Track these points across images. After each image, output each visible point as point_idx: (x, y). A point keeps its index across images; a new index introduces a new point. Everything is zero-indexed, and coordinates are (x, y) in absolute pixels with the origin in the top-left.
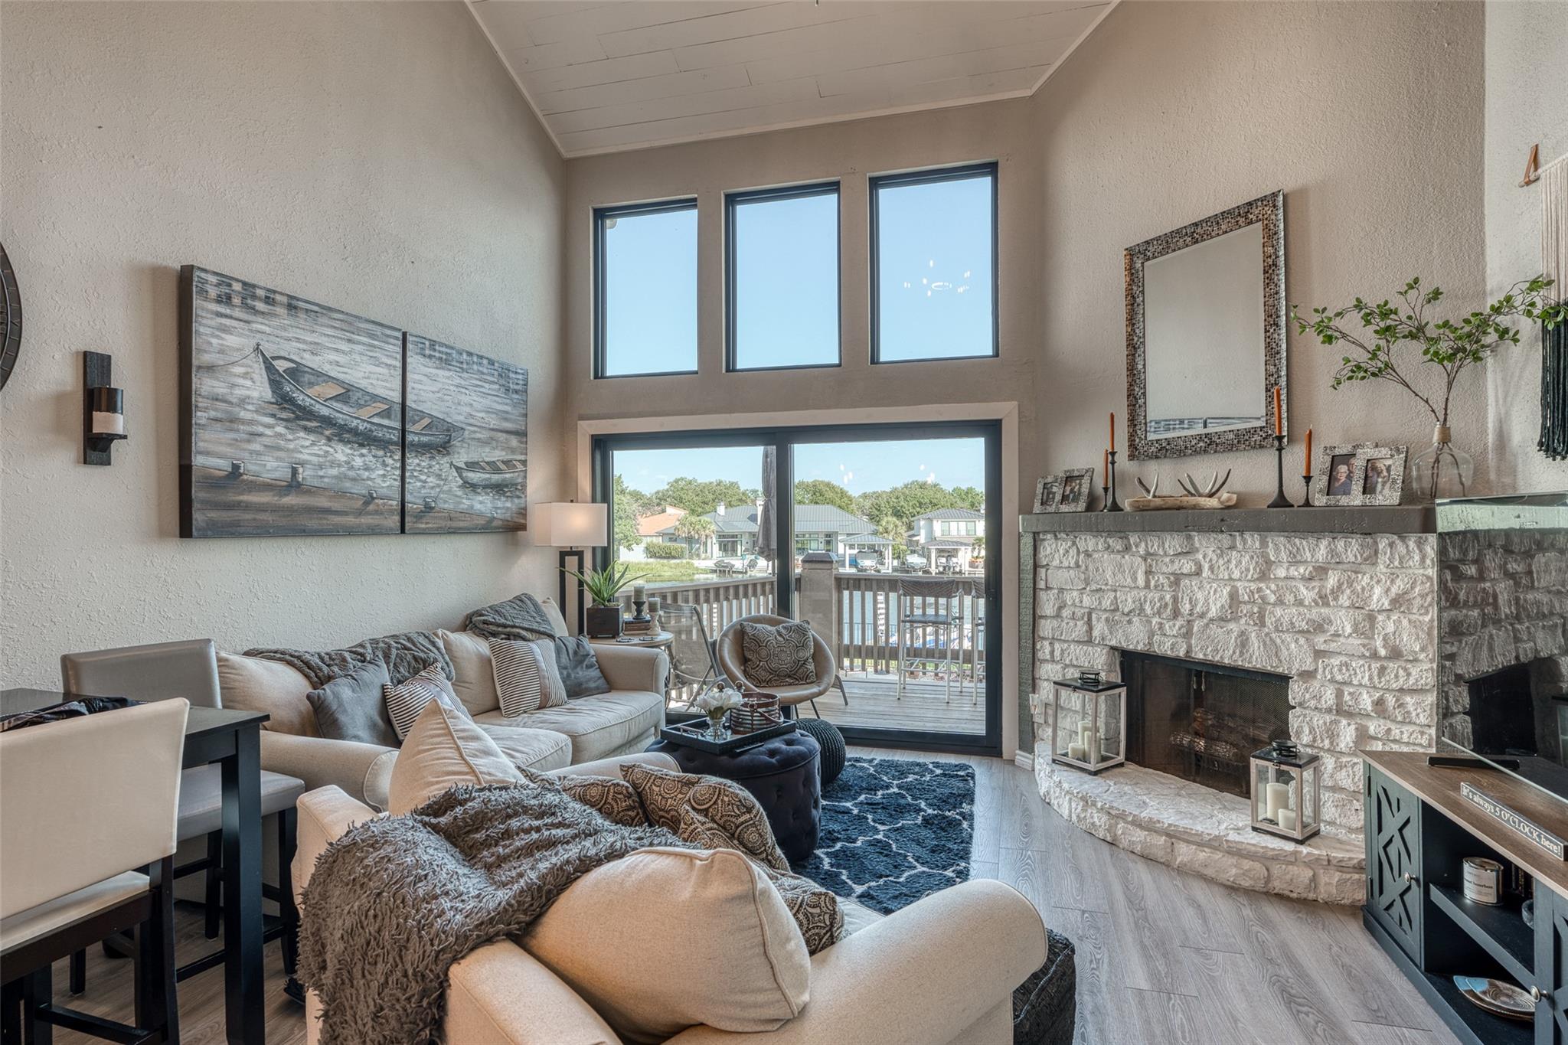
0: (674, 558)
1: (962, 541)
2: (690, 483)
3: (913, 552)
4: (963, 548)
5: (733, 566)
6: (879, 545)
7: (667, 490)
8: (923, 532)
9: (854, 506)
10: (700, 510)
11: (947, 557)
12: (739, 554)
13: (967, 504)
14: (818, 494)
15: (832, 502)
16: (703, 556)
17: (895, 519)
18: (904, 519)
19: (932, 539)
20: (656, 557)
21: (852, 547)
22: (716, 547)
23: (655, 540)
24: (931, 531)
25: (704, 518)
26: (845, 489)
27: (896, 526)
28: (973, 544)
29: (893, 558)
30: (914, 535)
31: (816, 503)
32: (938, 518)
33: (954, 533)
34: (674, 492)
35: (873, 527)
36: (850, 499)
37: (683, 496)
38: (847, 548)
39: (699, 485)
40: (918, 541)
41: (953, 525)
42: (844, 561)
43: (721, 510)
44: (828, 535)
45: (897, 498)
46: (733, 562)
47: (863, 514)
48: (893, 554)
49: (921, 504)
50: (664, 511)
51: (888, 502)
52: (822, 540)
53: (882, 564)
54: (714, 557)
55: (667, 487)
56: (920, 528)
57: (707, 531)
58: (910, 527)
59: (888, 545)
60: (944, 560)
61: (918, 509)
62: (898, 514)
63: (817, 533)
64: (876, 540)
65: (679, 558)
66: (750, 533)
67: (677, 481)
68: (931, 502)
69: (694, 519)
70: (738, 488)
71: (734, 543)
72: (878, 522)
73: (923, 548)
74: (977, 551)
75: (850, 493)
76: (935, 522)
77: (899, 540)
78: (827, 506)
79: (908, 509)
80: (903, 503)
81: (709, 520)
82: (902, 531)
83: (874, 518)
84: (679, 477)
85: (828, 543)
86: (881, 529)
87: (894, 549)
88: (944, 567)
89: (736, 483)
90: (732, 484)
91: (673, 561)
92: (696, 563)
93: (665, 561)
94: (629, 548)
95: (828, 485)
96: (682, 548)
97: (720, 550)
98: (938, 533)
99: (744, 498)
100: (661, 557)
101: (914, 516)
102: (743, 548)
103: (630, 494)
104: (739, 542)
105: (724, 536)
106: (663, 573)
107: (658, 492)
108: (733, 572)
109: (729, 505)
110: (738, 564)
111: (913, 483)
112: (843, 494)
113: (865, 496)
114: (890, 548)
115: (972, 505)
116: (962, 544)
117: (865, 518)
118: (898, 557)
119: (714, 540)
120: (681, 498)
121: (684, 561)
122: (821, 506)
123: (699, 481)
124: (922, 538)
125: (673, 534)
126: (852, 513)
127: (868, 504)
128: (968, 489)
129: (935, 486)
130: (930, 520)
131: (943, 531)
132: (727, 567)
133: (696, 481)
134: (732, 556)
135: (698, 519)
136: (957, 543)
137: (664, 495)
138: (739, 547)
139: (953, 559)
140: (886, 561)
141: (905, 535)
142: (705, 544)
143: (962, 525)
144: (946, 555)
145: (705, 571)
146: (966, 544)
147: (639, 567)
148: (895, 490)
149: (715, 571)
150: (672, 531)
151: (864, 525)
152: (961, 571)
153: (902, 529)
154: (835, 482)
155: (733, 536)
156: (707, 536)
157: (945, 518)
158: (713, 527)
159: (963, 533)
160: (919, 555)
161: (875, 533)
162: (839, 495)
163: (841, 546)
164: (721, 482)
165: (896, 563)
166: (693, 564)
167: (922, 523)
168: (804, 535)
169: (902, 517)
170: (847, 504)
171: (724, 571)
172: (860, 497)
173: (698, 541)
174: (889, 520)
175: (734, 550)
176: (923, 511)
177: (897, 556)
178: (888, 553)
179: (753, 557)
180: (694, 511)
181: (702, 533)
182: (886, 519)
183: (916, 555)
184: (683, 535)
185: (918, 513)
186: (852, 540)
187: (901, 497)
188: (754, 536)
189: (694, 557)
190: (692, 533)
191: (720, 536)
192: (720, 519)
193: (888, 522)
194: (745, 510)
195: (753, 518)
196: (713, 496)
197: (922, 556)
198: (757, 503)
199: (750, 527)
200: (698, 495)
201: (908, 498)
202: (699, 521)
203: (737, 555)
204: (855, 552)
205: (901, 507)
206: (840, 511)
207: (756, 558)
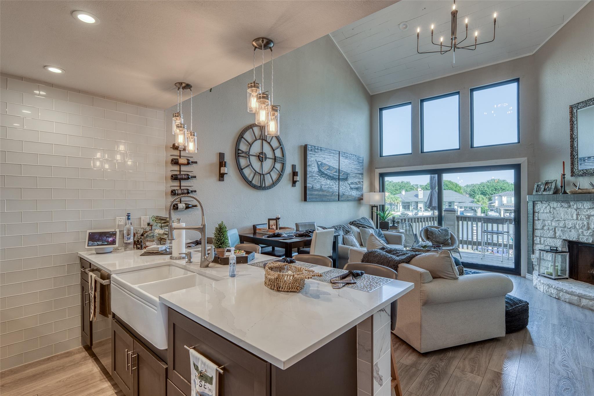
2: (390, 182)
3: (492, 210)
5: (409, 214)
6: (474, 207)
8: (497, 202)
9: (462, 191)
10: (394, 193)
12: (411, 210)
15: (452, 189)
16: (396, 210)
17: (482, 196)
18: (487, 196)
19: (502, 205)
21: (461, 207)
22: (401, 207)
25: (397, 196)
27: (483, 199)
29: (481, 213)
30: (492, 203)
32: (505, 196)
35: (471, 199)
36: (460, 188)
37: (388, 188)
38: (459, 208)
39: (394, 183)
40: (494, 206)
43: (403, 193)
44: (450, 203)
45: (484, 187)
46: (408, 213)
47: (467, 194)
48: (482, 211)
49: (496, 189)
51: (479, 189)
52: (447, 205)
53: (476, 214)
54: (401, 211)
56: (495, 200)
57: (398, 201)
58: (490, 199)
61: (495, 192)
62: (484, 194)
64: (473, 205)
66: (415, 202)
68: (501, 188)
69: (392, 196)
70: (410, 184)
71: (409, 206)
72: (474, 197)
73: (497, 208)
75: (460, 185)
76: (503, 197)
77: (484, 205)
78: (449, 190)
79: (489, 191)
81: (398, 197)
82: (486, 201)
83: (472, 195)
85: (450, 206)
86: (475, 200)
87: (482, 209)
89: (409, 182)
90: (407, 182)
95: (450, 182)
97: (403, 208)
98: (505, 202)
99: (412, 188)
101: (492, 194)
102: (412, 208)
104: (411, 205)
105: (405, 203)
109: (406, 191)
111: (492, 180)
112: (457, 185)
113: (467, 186)
114: (480, 208)
117: (467, 196)
118: (484, 213)
119: (401, 205)
122: (446, 191)
123: (394, 182)
124: (496, 204)
126: (461, 193)
127: (469, 190)
129: (504, 181)
130: (501, 196)
131: (507, 201)
132: (406, 215)
133: (393, 182)
134: (408, 210)
135: (394, 196)
138: (411, 207)
140: (478, 213)
141: (488, 203)
142: (397, 206)
144: (509, 212)
145: (397, 216)
148: (482, 183)
151: (467, 199)
153: (486, 200)
154: (452, 181)
155: (408, 203)
156: (397, 203)
157: (509, 196)
158: (400, 199)
160: (495, 212)
161: (472, 202)
162: (455, 186)
163: (456, 207)
164: (403, 182)
167: (496, 198)
169: (486, 195)
170: (459, 190)
172: (465, 186)
173: (394, 205)
174: (479, 196)
175: (409, 208)
176: (497, 192)
179: (417, 211)
180: (392, 193)
181: (396, 202)
182: (478, 196)
183: (493, 212)
184: (388, 202)
185: (494, 193)
186: (461, 205)
187: (486, 187)
188: (417, 203)
189: (393, 211)
190: (392, 201)
191: (403, 203)
192: (403, 196)
193: (479, 197)
194: (413, 193)
195: (417, 196)
196: (400, 187)
197: (497, 212)
198: (419, 190)
199: (416, 199)
200: (394, 187)
201: (489, 187)
202: (395, 197)
203: (410, 210)
204: (463, 210)
205: (486, 191)
206: (456, 193)
207: (418, 211)
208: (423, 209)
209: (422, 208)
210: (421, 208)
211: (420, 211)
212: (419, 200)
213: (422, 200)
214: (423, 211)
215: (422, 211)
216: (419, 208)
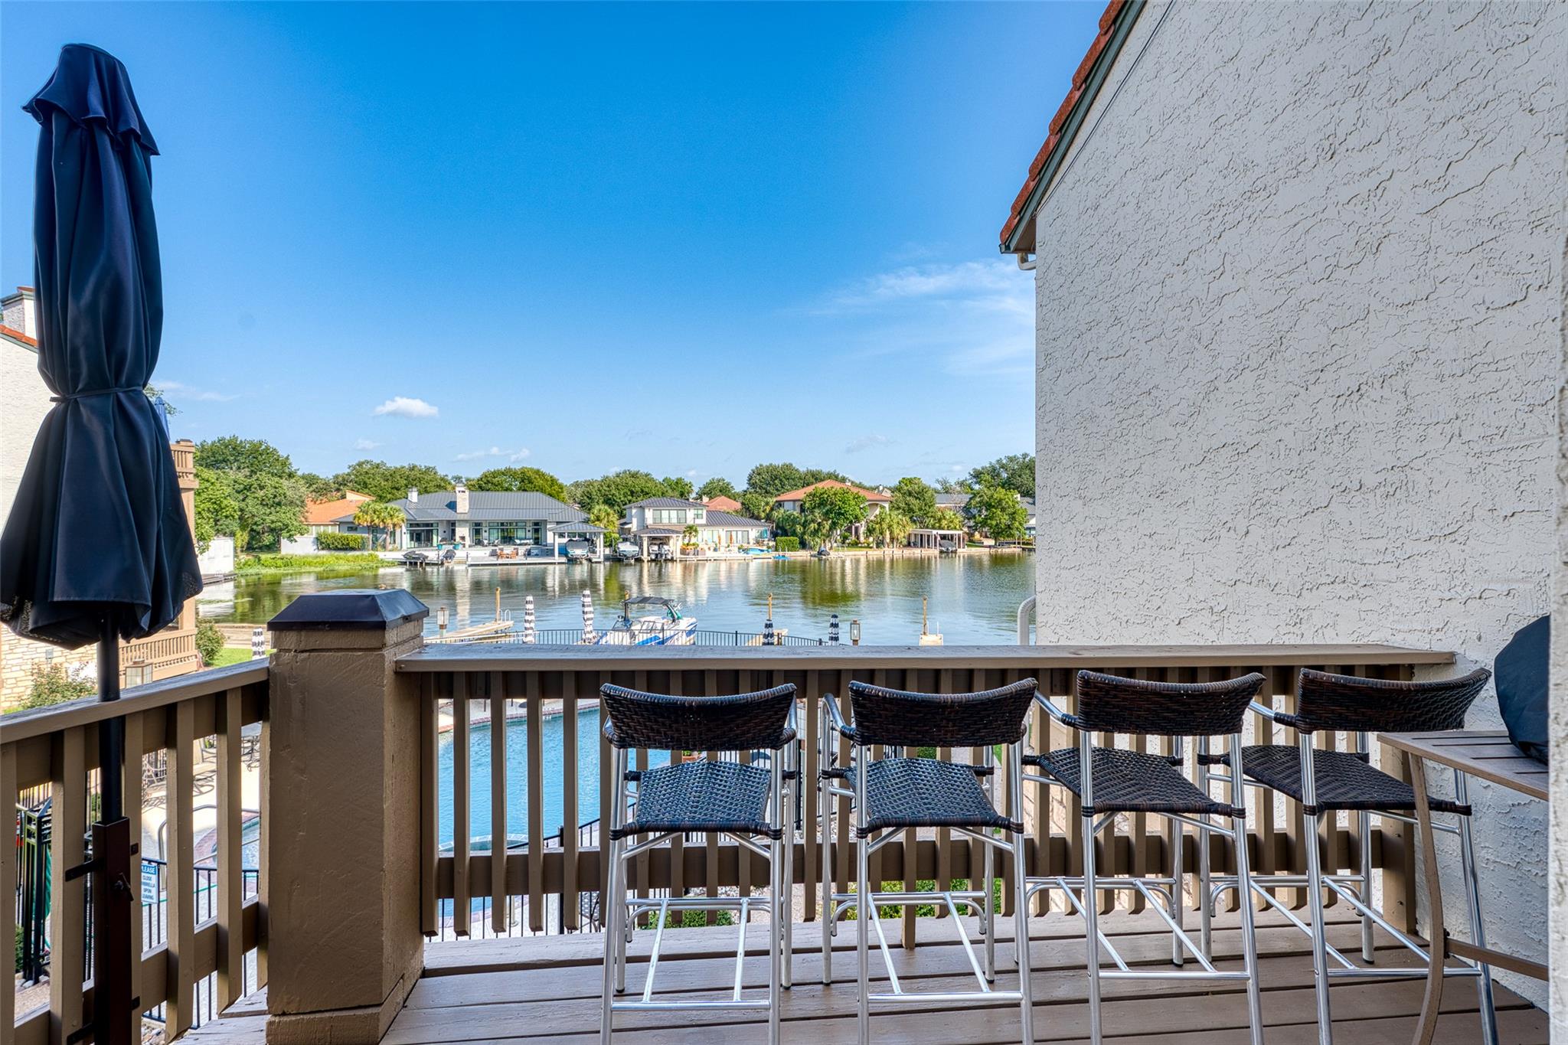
0: (353, 549)
1: (673, 528)
2: (378, 466)
3: (625, 540)
4: (674, 535)
5: (427, 557)
6: (591, 534)
7: (348, 474)
8: (635, 520)
9: (565, 494)
10: (389, 496)
11: (659, 545)
12: (435, 544)
13: (677, 494)
14: (526, 482)
15: (542, 490)
16: (390, 547)
17: (606, 507)
18: (616, 508)
19: (644, 527)
20: (329, 549)
21: (561, 535)
22: (406, 538)
23: (330, 530)
24: (643, 519)
25: (390, 505)
26: (556, 477)
27: (608, 514)
28: (684, 532)
29: (605, 546)
30: (625, 524)
31: (525, 490)
32: (649, 506)
33: (665, 521)
34: (357, 476)
35: (584, 515)
36: (561, 487)
37: (368, 481)
38: (557, 537)
39: (388, 469)
40: (629, 529)
41: (665, 514)
42: (553, 550)
43: (414, 496)
44: (536, 524)
45: (609, 486)
46: (426, 554)
47: (575, 502)
48: (605, 543)
49: (632, 493)
50: (343, 497)
51: (600, 491)
52: (530, 529)
53: (594, 552)
54: (404, 547)
55: (347, 471)
56: (632, 516)
57: (395, 520)
58: (622, 516)
59: (600, 533)
60: (656, 548)
61: (630, 498)
62: (609, 502)
63: (525, 522)
64: (587, 529)
65: (359, 549)
66: (448, 521)
67: (360, 464)
68: (642, 491)
69: (379, 506)
70: (435, 473)
71: (429, 534)
72: (589, 510)
73: (635, 536)
74: (687, 538)
75: (560, 481)
76: (647, 511)
77: (611, 528)
78: (535, 493)
79: (619, 497)
80: (613, 492)
81: (397, 507)
82: (614, 519)
83: (586, 505)
84: (362, 460)
85: (536, 531)
86: (592, 517)
87: (605, 537)
88: (657, 555)
89: (434, 468)
90: (428, 469)
91: (351, 554)
92: (381, 554)
93: (342, 554)
94: (290, 538)
95: (537, 472)
96: (362, 538)
97: (412, 539)
98: (649, 521)
99: (443, 484)
100: (337, 549)
101: (626, 504)
102: (440, 539)
103: (303, 477)
104: (435, 532)
105: (418, 525)
106: (336, 568)
107: (336, 477)
108: (427, 564)
109: (423, 491)
110: (432, 555)
111: (625, 472)
112: (553, 481)
113: (577, 485)
114: (602, 536)
115: (682, 495)
116: (673, 532)
117: (577, 506)
118: (610, 546)
119: (404, 530)
120: (365, 483)
121: (366, 553)
122: (528, 494)
123: (388, 465)
124: (634, 526)
125: (352, 523)
126: (563, 501)
127: (579, 493)
128: (678, 479)
129: (647, 475)
130: (642, 508)
131: (654, 519)
132: (419, 558)
133: (385, 465)
134: (427, 546)
135: (383, 506)
136: (669, 531)
137: (344, 480)
138: (435, 537)
139: (665, 546)
140: (598, 549)
141: (617, 523)
142: (393, 534)
143: (674, 514)
144: (658, 542)
145: (392, 564)
146: (677, 532)
147: (304, 562)
148: (606, 478)
149: (405, 563)
150: (351, 520)
151: (575, 514)
152: (672, 558)
153: (614, 517)
154: (543, 470)
155: (427, 525)
156: (394, 525)
157: (658, 508)
158: (402, 515)
159: (674, 521)
160: (632, 543)
161: (587, 521)
162: (549, 483)
163: (550, 535)
164: (414, 466)
165: (608, 551)
166: (376, 557)
167: (634, 511)
168: (511, 524)
169: (613, 505)
170: (558, 492)
171: (416, 563)
172: (572, 485)
173: (383, 531)
174: (600, 508)
175: (429, 540)
176: (634, 499)
177: (609, 543)
178: (600, 542)
179: (451, 547)
180: (381, 497)
181: (389, 521)
182: (597, 507)
183: (628, 543)
184: (365, 524)
185: (630, 501)
186: (562, 528)
187: (613, 486)
188: (452, 524)
189: (379, 548)
190: (377, 521)
191: (411, 525)
192: (412, 506)
193: (600, 510)
194: (443, 497)
195: (452, 506)
196: (405, 482)
197: (635, 543)
198: (457, 489)
199: (449, 515)
200: (387, 480)
201: (620, 487)
202: (386, 508)
203: (432, 545)
204: (565, 540)
205: (613, 495)
206: (551, 499)
207: (454, 548)
208: (468, 542)
209: (468, 539)
210: (463, 538)
211: (461, 546)
212: (459, 517)
213: (466, 517)
214: (470, 546)
215: (467, 546)
216: (458, 539)
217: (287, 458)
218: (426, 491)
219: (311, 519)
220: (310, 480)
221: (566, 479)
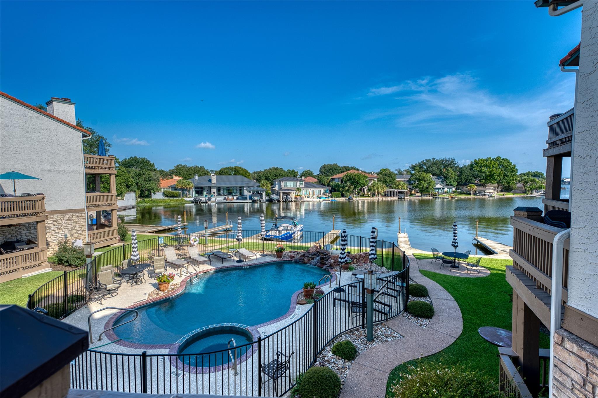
1: (292, 189)
2: (184, 166)
3: (274, 193)
4: (292, 192)
5: (201, 200)
6: (260, 191)
7: (174, 170)
8: (277, 186)
9: (250, 176)
10: (188, 177)
11: (286, 195)
12: (204, 195)
13: (292, 175)
14: (236, 172)
15: (242, 175)
16: (188, 196)
17: (266, 181)
18: (270, 181)
19: (280, 188)
20: (168, 197)
21: (250, 192)
22: (194, 193)
23: (168, 190)
24: (280, 185)
25: (189, 181)
26: (247, 170)
27: (267, 184)
28: (296, 190)
29: (266, 196)
30: (274, 187)
31: (236, 175)
32: (283, 181)
33: (289, 186)
34: (177, 170)
35: (258, 184)
36: (249, 173)
37: (181, 172)
38: (248, 192)
39: (188, 167)
40: (275, 189)
41: (288, 183)
42: (247, 197)
43: (196, 177)
44: (240, 187)
45: (267, 173)
46: (201, 198)
47: (254, 179)
48: (266, 194)
49: (276, 176)
50: (172, 178)
51: (264, 175)
52: (238, 189)
54: (193, 196)
55: (173, 168)
56: (276, 185)
57: (190, 186)
58: (272, 184)
59: (264, 191)
60: (285, 197)
61: (275, 177)
62: (267, 179)
63: (236, 186)
64: (259, 189)
65: (178, 197)
66: (209, 186)
67: (178, 166)
68: (280, 175)
69: (184, 181)
70: (204, 169)
71: (202, 191)
72: (260, 182)
73: (277, 192)
74: (297, 193)
75: (249, 171)
76: (281, 182)
77: (268, 189)
79: (271, 177)
80: (269, 175)
81: (191, 181)
82: (269, 186)
83: (258, 180)
84: (178, 164)
85: (240, 190)
86: (261, 185)
87: (266, 192)
88: (286, 199)
89: (203, 167)
90: (201, 167)
91: (175, 198)
93: (172, 198)
94: (154, 193)
95: (240, 168)
96: (179, 193)
97: (196, 193)
99: (207, 173)
100: (170, 197)
101: (273, 180)
102: (206, 193)
103: (159, 171)
104: (204, 190)
105: (198, 188)
106: (170, 204)
107: (170, 170)
108: (201, 202)
109: (200, 176)
110: (203, 199)
111: (273, 167)
112: (246, 171)
113: (255, 173)
114: (265, 192)
115: (294, 176)
116: (292, 190)
117: (255, 181)
118: (268, 196)
119: (193, 190)
120: (180, 173)
121: (180, 198)
122: (237, 176)
123: (187, 166)
124: (277, 188)
125: (175, 187)
126: (250, 178)
127: (256, 176)
128: (292, 170)
129: (281, 169)
131: (284, 185)
132: (198, 200)
134: (201, 196)
135: (186, 181)
136: (290, 190)
137: (172, 171)
138: (204, 192)
139: (289, 196)
140: (263, 197)
141: (270, 187)
142: (189, 191)
143: (292, 183)
145: (189, 202)
147: (159, 201)
148: (266, 170)
149: (194, 202)
150: (175, 186)
151: (255, 183)
152: (292, 200)
153: (269, 185)
154: (243, 167)
155: (201, 188)
156: (190, 188)
157: (285, 181)
158: (193, 184)
159: (292, 186)
160: (276, 195)
161: (259, 186)
162: (245, 172)
163: (245, 191)
164: (197, 166)
165: (267, 198)
166: (184, 199)
167: (277, 182)
168: (231, 187)
170: (248, 176)
171: (198, 202)
172: (253, 173)
173: (186, 190)
174: (264, 181)
175: (202, 193)
176: (276, 178)
178: (264, 194)
179: (210, 196)
180: (185, 178)
181: (188, 187)
182: (263, 181)
184: (180, 188)
185: (275, 179)
186: (250, 189)
188: (210, 188)
189: (185, 197)
190: (184, 187)
191: (196, 188)
192: (196, 181)
193: (264, 182)
194: (206, 178)
195: (210, 181)
196: (193, 172)
198: (212, 174)
199: (209, 184)
200: (187, 172)
201: (271, 173)
202: (187, 182)
204: (251, 194)
205: (269, 176)
206: (245, 178)
207: (211, 196)
209: (216, 193)
210: (214, 193)
211: (213, 196)
212: (213, 185)
213: (215, 185)
214: (217, 196)
215: (215, 196)
216: (212, 193)
217: (153, 164)
218: (201, 176)
219: (162, 186)
220: (161, 172)
221: (251, 171)
